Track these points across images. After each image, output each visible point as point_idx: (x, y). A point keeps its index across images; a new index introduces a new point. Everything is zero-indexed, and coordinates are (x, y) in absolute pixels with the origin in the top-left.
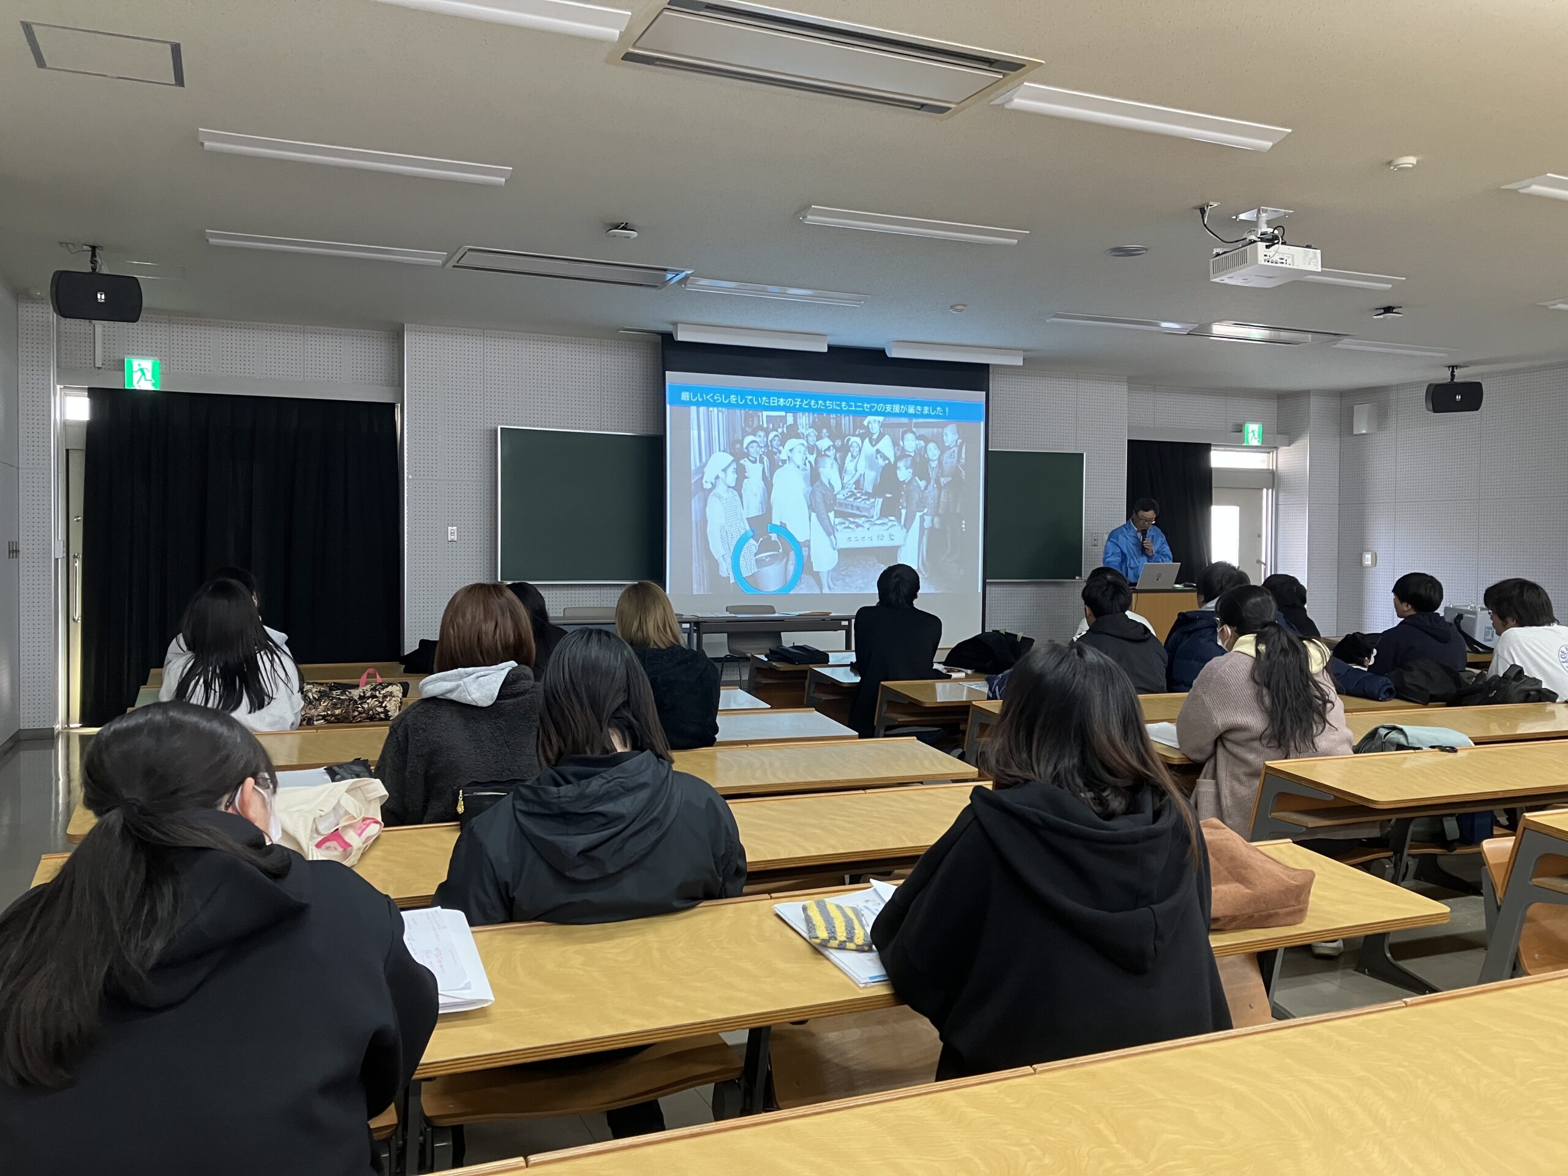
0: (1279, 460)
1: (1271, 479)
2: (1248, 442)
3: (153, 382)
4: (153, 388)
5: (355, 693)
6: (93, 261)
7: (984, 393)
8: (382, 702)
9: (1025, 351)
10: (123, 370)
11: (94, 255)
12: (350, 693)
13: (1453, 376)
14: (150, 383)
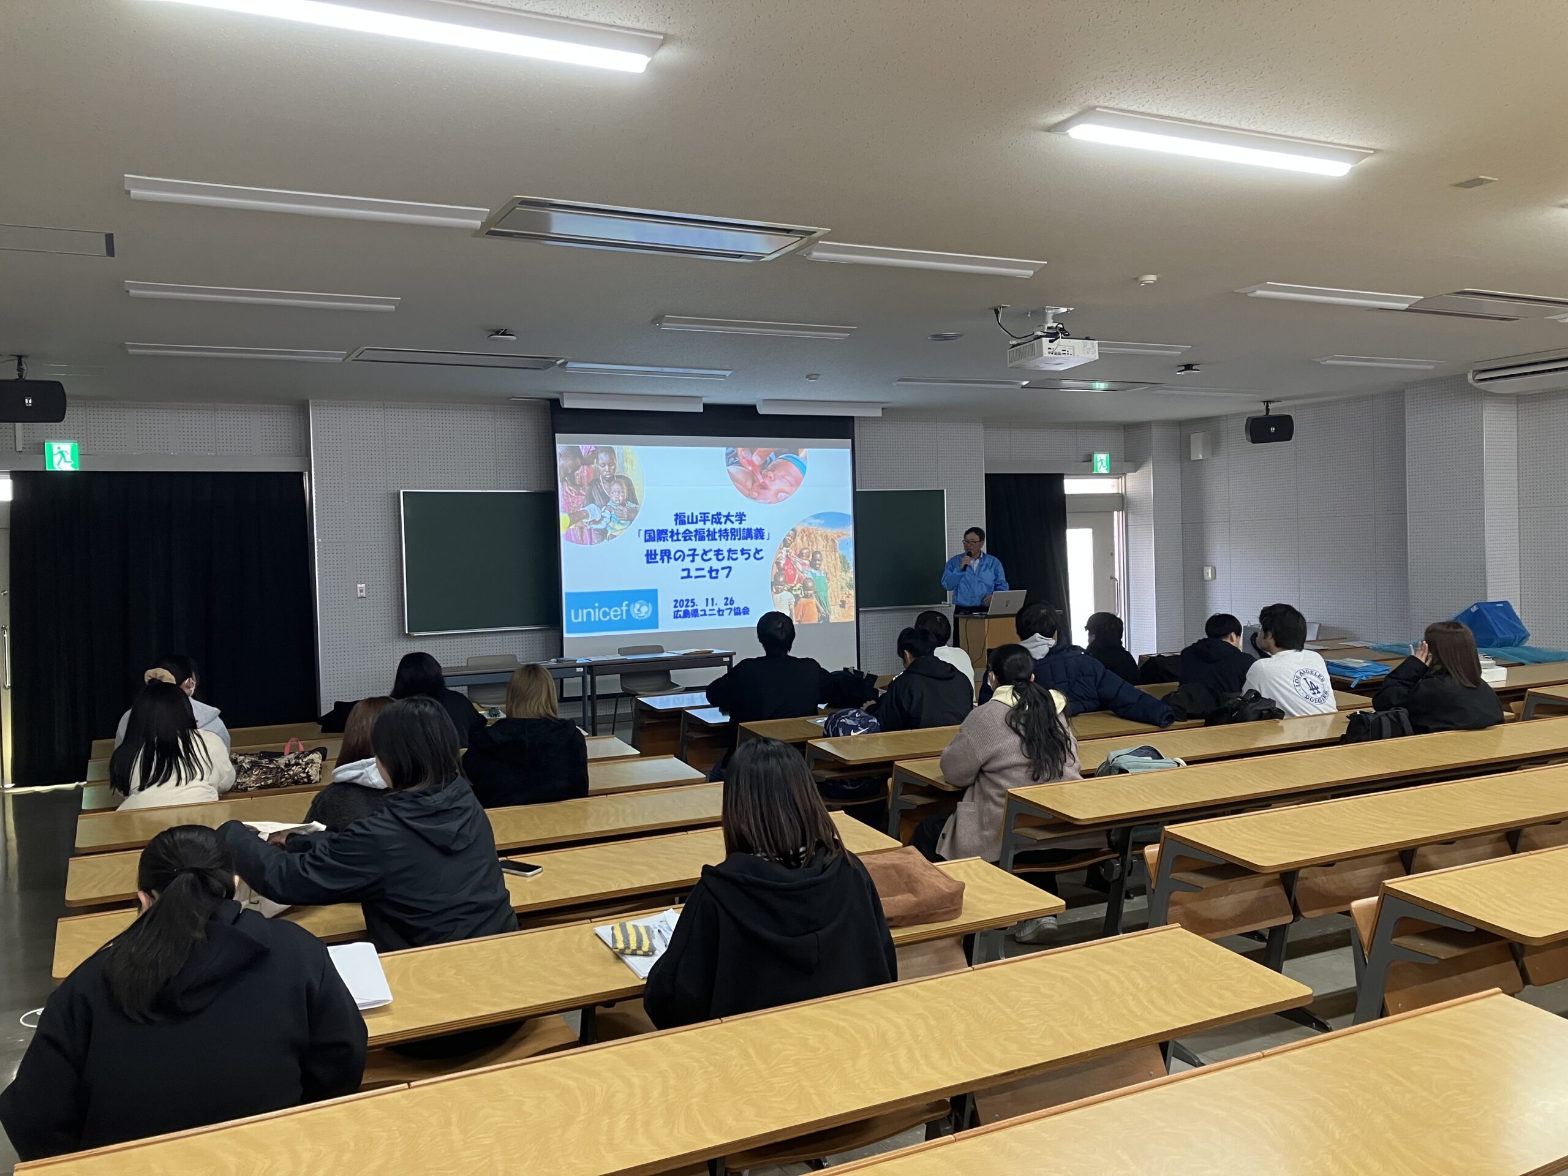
0: (1127, 485)
1: (1121, 502)
2: (1097, 471)
3: (73, 463)
4: (73, 469)
5: (282, 762)
6: (20, 369)
7: (850, 441)
8: (306, 769)
9: (882, 404)
10: (44, 453)
11: (20, 363)
12: (277, 761)
13: (1268, 410)
14: (69, 464)
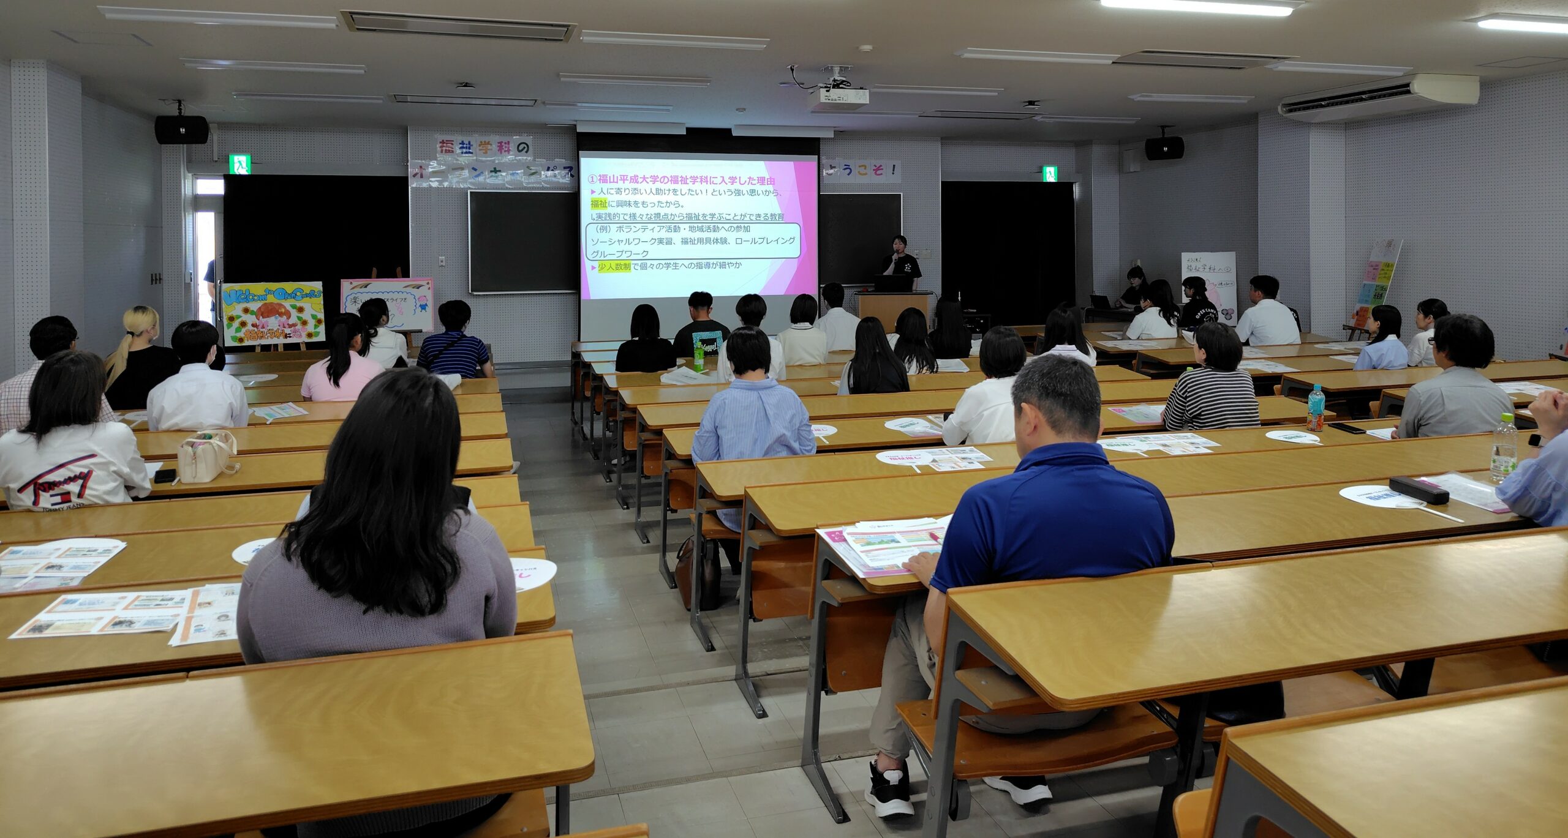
2: (1046, 180)
3: (247, 168)
4: (246, 173)
6: (179, 109)
7: (816, 157)
9: (835, 127)
10: (228, 163)
11: (180, 105)
13: (1163, 133)
14: (245, 170)
